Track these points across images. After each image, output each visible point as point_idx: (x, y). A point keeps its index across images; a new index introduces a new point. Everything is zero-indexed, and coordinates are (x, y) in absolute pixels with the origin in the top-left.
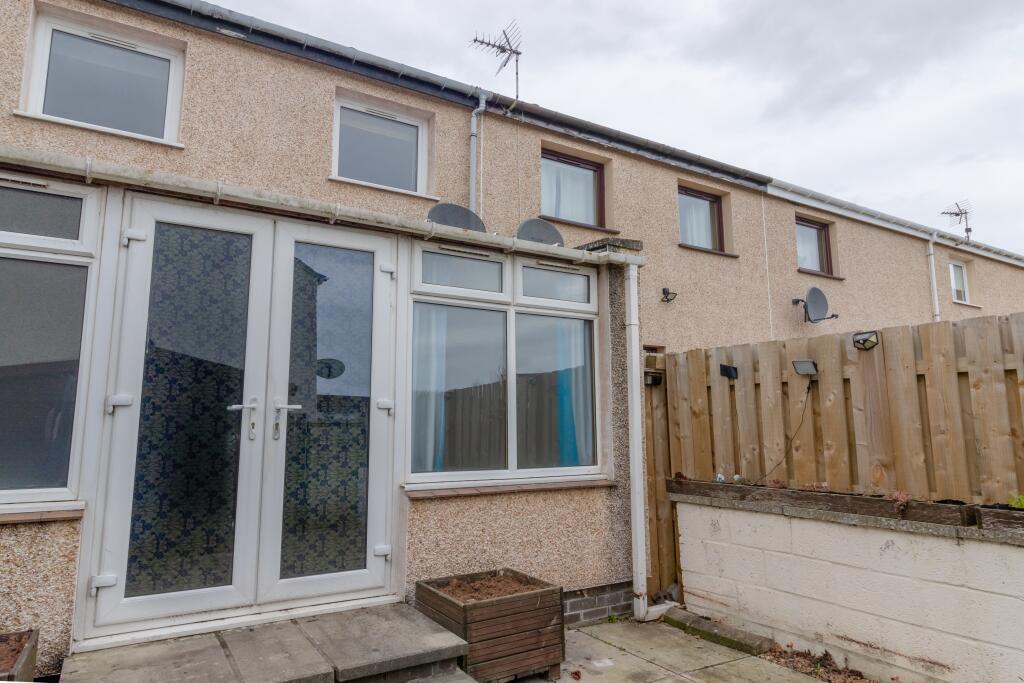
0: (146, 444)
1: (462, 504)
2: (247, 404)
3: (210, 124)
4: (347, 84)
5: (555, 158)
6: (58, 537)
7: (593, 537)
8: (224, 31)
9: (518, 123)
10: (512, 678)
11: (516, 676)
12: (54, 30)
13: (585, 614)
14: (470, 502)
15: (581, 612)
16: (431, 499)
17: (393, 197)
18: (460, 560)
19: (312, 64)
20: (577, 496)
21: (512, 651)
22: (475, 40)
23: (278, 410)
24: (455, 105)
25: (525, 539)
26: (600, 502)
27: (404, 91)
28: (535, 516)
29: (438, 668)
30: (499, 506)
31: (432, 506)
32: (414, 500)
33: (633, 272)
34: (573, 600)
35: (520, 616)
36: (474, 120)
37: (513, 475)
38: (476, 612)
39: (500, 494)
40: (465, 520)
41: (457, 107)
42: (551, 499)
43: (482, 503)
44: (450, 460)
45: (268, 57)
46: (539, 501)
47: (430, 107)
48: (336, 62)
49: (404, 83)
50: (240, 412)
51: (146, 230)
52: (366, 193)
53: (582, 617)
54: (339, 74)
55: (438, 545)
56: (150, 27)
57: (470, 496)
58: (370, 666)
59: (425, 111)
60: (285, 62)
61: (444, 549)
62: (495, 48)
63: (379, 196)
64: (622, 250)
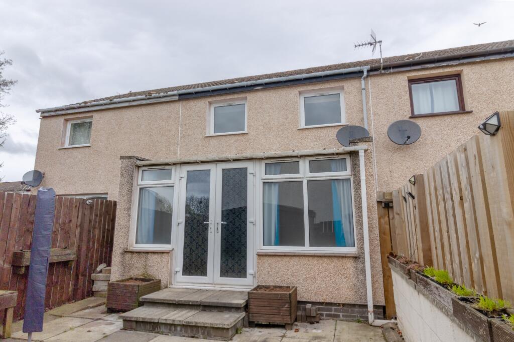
0: (187, 234)
1: (279, 259)
2: (210, 222)
3: (256, 122)
4: (302, 89)
5: (423, 82)
6: (165, 257)
7: (345, 280)
8: (256, 88)
9: (390, 74)
10: (268, 323)
11: (270, 323)
12: (215, 107)
13: (343, 316)
14: (282, 258)
15: (341, 314)
16: (266, 256)
17: (326, 129)
18: (278, 280)
19: (288, 87)
20: (335, 260)
21: (268, 313)
22: (356, 46)
23: (218, 223)
24: (354, 78)
25: (308, 276)
26: (350, 264)
27: (328, 81)
28: (313, 267)
29: (234, 310)
30: (295, 261)
31: (266, 258)
32: (258, 255)
33: (361, 154)
34: (335, 307)
35: (271, 301)
36: (363, 82)
37: (307, 249)
38: (253, 295)
39: (295, 256)
40: (279, 265)
41: (355, 79)
42: (321, 261)
43: (287, 259)
44: (281, 241)
45: (272, 91)
46: (315, 261)
47: (340, 84)
48: (296, 83)
49: (325, 79)
50: (208, 224)
51: (184, 174)
52: (314, 130)
53: (341, 316)
54: (299, 86)
55: (269, 273)
56: (236, 96)
57: (282, 256)
58: (209, 302)
59: (339, 86)
60: (278, 90)
61: (271, 275)
62: (367, 45)
63: (320, 130)
64: (360, 144)
